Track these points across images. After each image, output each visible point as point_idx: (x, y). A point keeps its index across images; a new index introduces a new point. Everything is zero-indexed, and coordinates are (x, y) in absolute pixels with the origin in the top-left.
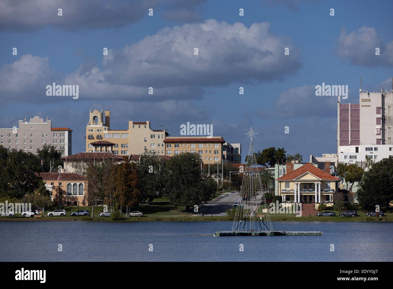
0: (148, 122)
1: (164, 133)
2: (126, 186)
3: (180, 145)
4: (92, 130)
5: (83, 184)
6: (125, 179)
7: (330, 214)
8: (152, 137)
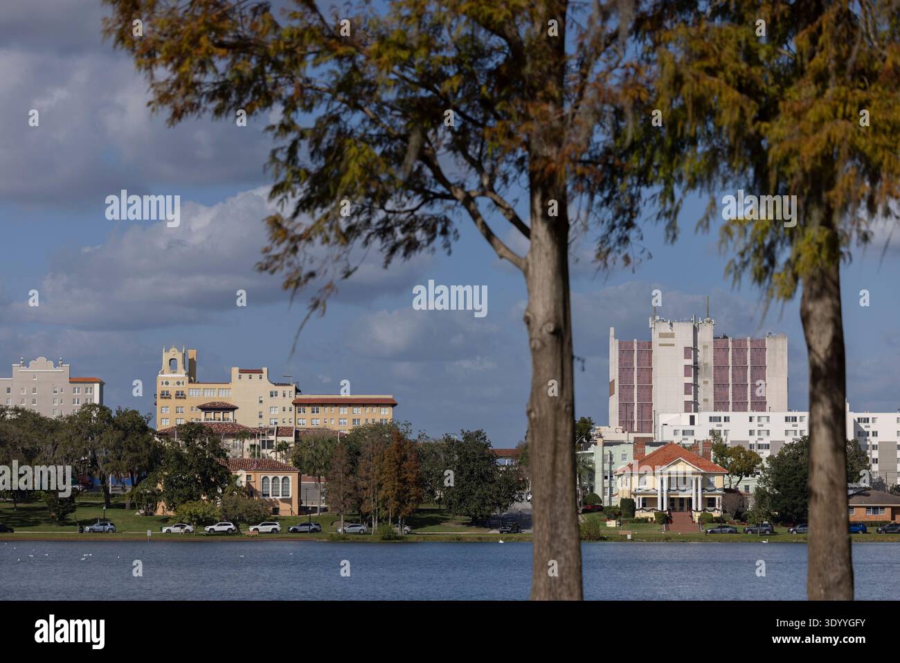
0: (265, 370)
1: (292, 389)
2: (400, 481)
3: (321, 409)
4: (167, 383)
5: (290, 477)
6: (397, 470)
7: (728, 529)
8: (272, 396)
